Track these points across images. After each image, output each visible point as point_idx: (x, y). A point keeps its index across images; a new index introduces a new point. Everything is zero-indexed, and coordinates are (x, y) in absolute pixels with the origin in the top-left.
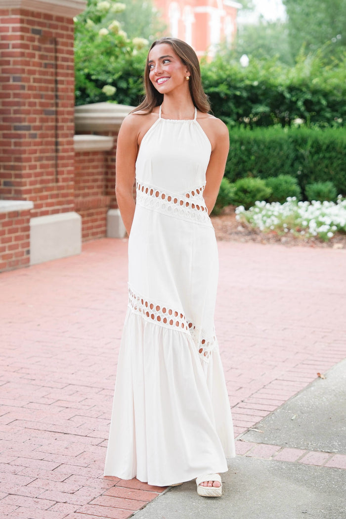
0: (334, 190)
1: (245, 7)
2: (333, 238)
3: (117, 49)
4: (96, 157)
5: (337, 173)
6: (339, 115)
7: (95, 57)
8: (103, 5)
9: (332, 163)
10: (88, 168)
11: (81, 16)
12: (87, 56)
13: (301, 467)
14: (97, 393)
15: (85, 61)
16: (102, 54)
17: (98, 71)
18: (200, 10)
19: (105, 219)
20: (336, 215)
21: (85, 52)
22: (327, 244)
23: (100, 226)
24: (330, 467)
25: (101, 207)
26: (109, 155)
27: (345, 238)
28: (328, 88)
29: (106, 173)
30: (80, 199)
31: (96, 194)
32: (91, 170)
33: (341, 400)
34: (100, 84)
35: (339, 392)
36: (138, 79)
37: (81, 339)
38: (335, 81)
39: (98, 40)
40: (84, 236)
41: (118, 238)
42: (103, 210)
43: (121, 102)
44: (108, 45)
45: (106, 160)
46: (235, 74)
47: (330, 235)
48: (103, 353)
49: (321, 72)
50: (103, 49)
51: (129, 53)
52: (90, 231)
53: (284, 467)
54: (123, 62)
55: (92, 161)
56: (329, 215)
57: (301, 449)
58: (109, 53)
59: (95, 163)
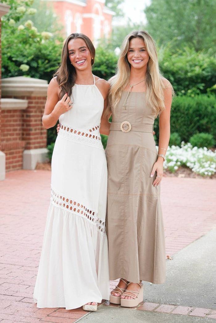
0: (179, 138)
1: (118, 15)
2: (178, 170)
3: (31, 39)
4: (15, 114)
5: (181, 127)
6: (182, 88)
7: (15, 45)
8: (21, 9)
9: (178, 120)
10: (10, 121)
11: (5, 16)
12: (9, 44)
13: (156, 314)
14: (18, 269)
15: (8, 48)
16: (20, 42)
17: (17, 55)
18: (87, 16)
19: (22, 157)
20: (181, 155)
21: (8, 41)
22: (174, 174)
23: (18, 161)
24: (175, 314)
25: (19, 149)
26: (25, 112)
27: (186, 170)
28: (175, 69)
29: (23, 125)
30: (5, 142)
31: (15, 139)
32: (12, 123)
33: (182, 273)
34: (18, 64)
35: (182, 268)
36: (45, 61)
37: (7, 234)
38: (180, 65)
39: (17, 33)
40: (7, 168)
41: (30, 170)
42: (20, 150)
43: (33, 76)
44: (24, 37)
45: (23, 116)
46: (112, 59)
47: (176, 168)
48: (23, 243)
49: (171, 59)
50: (20, 39)
51: (39, 42)
52: (11, 165)
53: (145, 314)
54: (34, 49)
55: (13, 116)
56: (175, 155)
57: (156, 303)
58: (25, 42)
59: (15, 118)
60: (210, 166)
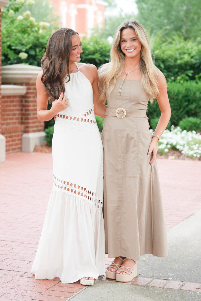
1: (110, 5)
2: (168, 152)
3: (29, 29)
4: (15, 99)
6: (172, 74)
7: (14, 34)
10: (10, 106)
11: (5, 7)
12: (9, 33)
13: (149, 288)
14: (19, 246)
15: (7, 37)
16: (19, 32)
17: (16, 44)
18: (81, 6)
19: (21, 140)
20: (171, 138)
21: (7, 31)
23: (17, 144)
24: (167, 288)
25: (18, 132)
26: (23, 98)
27: (176, 152)
28: (165, 57)
29: (22, 110)
30: (5, 126)
31: (15, 123)
32: (12, 108)
33: (174, 250)
34: (17, 52)
35: (173, 245)
36: (42, 49)
37: (8, 213)
38: (169, 53)
39: (16, 23)
40: (7, 150)
41: (29, 152)
42: (19, 133)
43: (31, 64)
44: (23, 26)
45: (22, 101)
46: (105, 47)
47: (166, 150)
48: (23, 222)
49: (161, 47)
50: (19, 29)
51: (37, 32)
52: (11, 148)
53: (139, 288)
54: (33, 38)
55: (12, 101)
56: (166, 138)
57: (149, 278)
58: (24, 31)
59: (14, 103)
60: (198, 149)
